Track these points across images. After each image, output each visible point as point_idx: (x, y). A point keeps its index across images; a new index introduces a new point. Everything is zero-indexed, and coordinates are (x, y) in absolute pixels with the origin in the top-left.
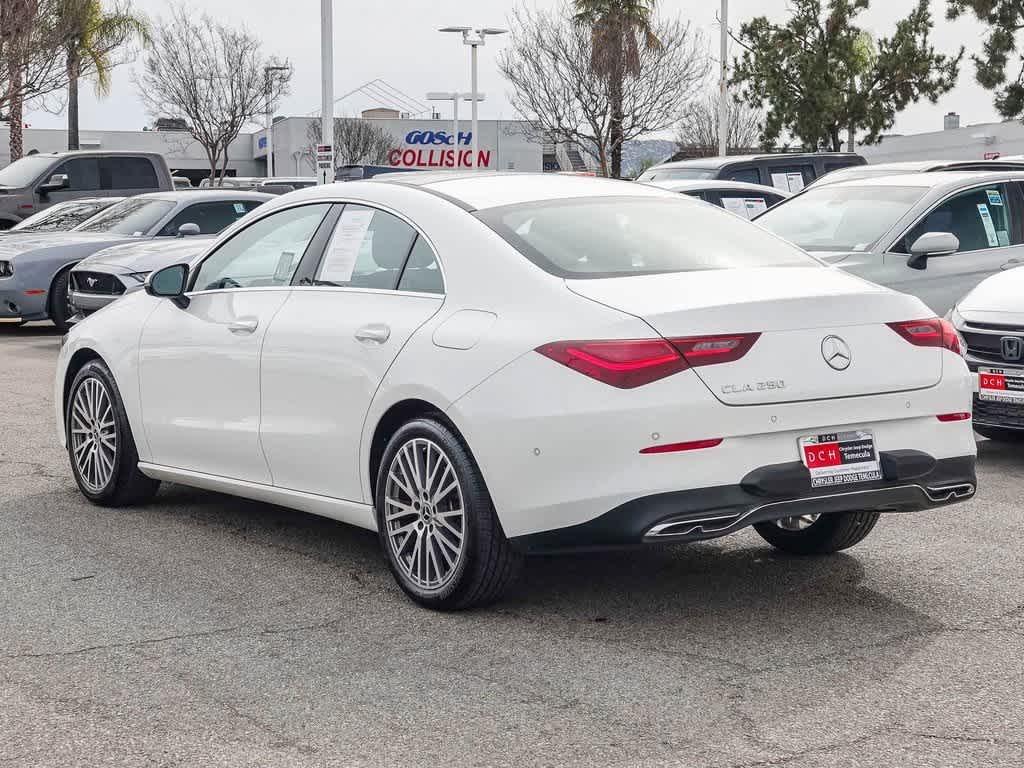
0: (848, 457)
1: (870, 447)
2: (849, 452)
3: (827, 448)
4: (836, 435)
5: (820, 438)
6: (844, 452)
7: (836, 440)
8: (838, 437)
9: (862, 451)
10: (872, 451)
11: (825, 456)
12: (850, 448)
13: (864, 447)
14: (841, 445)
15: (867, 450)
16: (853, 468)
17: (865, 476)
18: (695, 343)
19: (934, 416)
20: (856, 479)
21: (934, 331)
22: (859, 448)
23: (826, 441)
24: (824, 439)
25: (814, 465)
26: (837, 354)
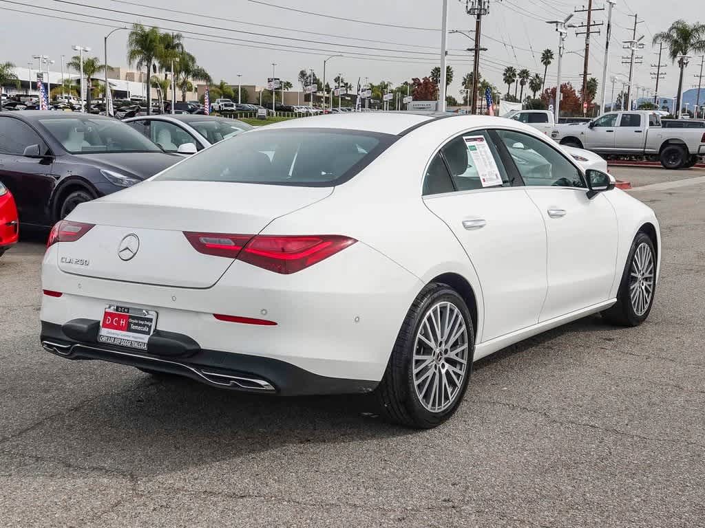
0: (133, 327)
1: (150, 324)
2: (135, 324)
3: (120, 317)
4: (128, 309)
5: (117, 308)
6: (132, 323)
7: (128, 312)
8: (130, 311)
9: (144, 325)
10: (150, 327)
11: (118, 322)
12: (136, 321)
13: (146, 323)
14: (130, 317)
15: (147, 325)
16: (133, 337)
17: (136, 344)
18: (66, 226)
19: (210, 314)
20: (129, 345)
21: (233, 244)
22: (142, 323)
23: (121, 311)
24: (120, 309)
25: (105, 326)
26: (127, 248)
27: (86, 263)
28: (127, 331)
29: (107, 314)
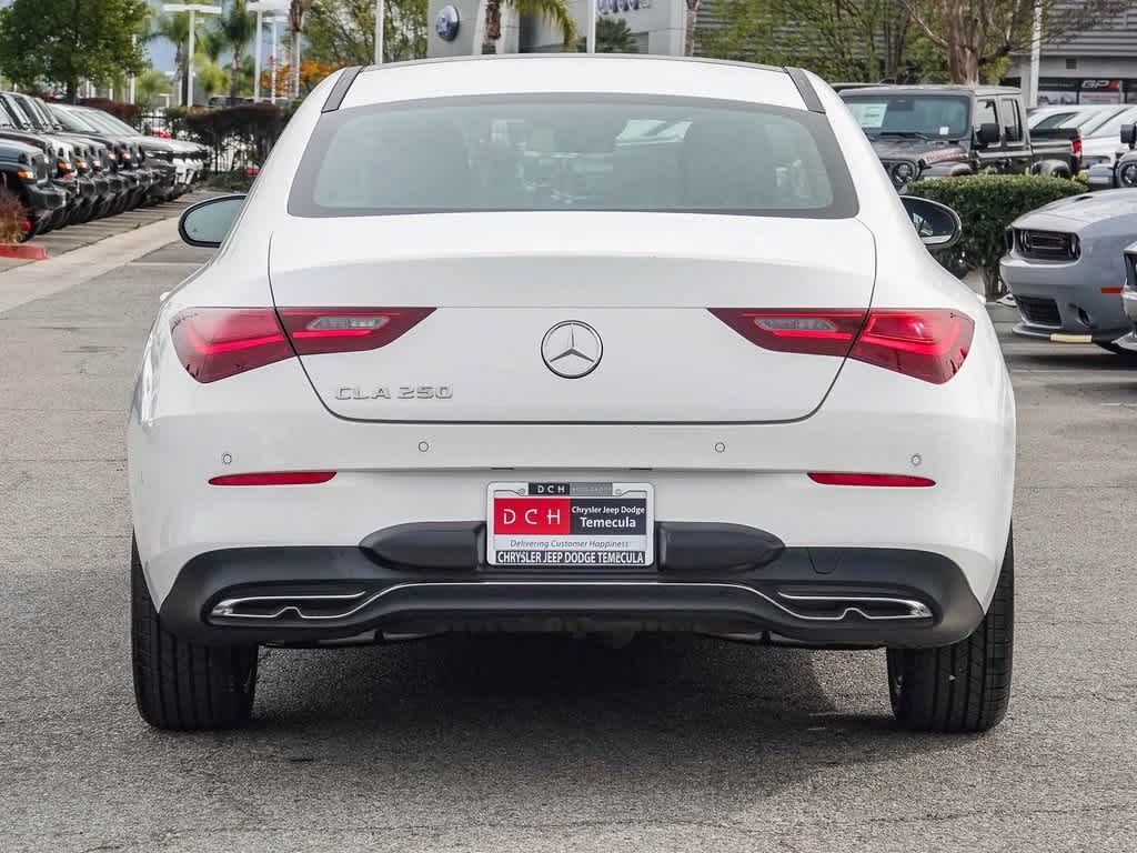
0: (587, 523)
1: (638, 511)
2: (591, 516)
3: (544, 506)
4: (567, 486)
5: (533, 488)
6: (581, 515)
7: (567, 493)
8: (572, 489)
9: (621, 516)
10: (642, 519)
11: (539, 517)
12: (595, 510)
13: (625, 510)
14: (574, 502)
15: (632, 516)
17: (611, 558)
18: (314, 317)
19: (800, 472)
20: (591, 561)
21: (833, 329)
22: (616, 511)
23: (546, 493)
24: (541, 489)
25: (501, 529)
26: (571, 352)
27: (444, 393)
28: (572, 533)
29: (500, 505)
